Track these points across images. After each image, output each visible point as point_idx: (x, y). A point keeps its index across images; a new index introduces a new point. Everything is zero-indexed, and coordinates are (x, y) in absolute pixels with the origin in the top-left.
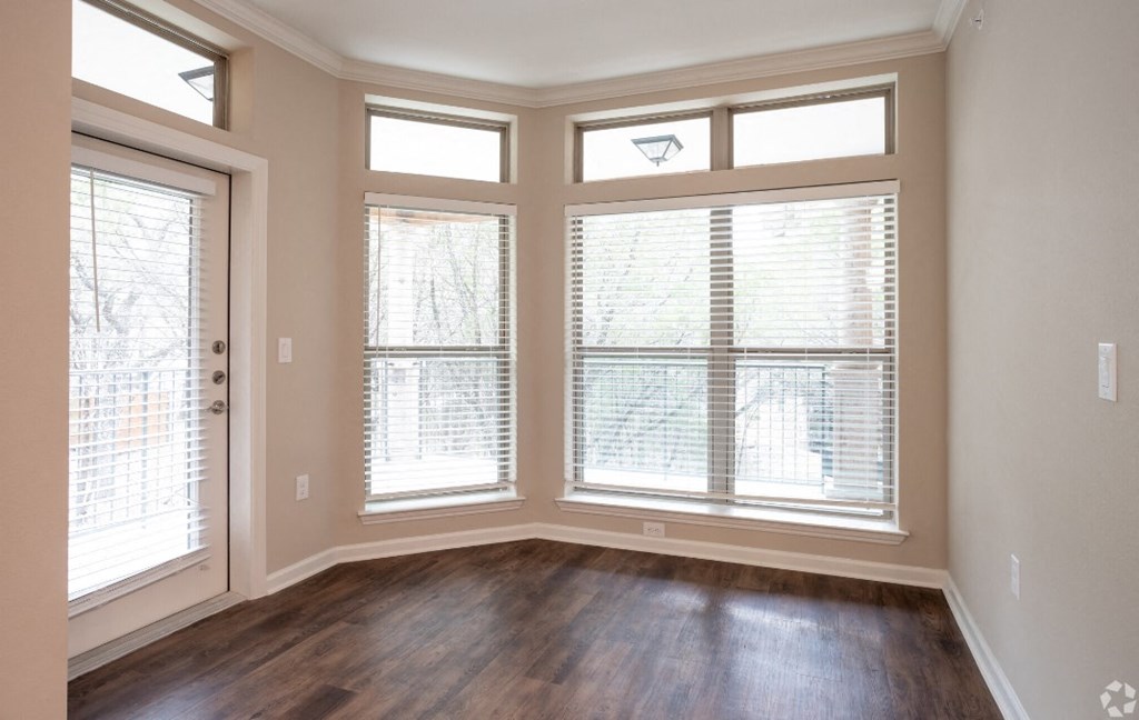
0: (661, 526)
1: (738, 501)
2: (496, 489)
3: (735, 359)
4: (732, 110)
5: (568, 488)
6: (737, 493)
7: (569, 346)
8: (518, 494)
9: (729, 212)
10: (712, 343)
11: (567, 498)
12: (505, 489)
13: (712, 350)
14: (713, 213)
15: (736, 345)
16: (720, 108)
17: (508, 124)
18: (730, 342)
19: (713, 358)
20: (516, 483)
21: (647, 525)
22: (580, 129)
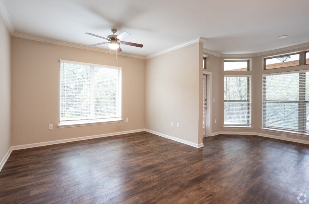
0: (286, 135)
1: (307, 132)
2: (247, 126)
3: (306, 103)
4: (306, 52)
5: (262, 126)
6: (307, 130)
7: (263, 100)
8: (252, 126)
9: (305, 73)
10: (299, 100)
11: (262, 128)
12: (248, 126)
13: (299, 101)
14: (300, 74)
15: (306, 100)
16: (302, 52)
17: (249, 60)
18: (305, 100)
19: (300, 103)
20: (251, 125)
21: (282, 135)
22: (265, 59)
